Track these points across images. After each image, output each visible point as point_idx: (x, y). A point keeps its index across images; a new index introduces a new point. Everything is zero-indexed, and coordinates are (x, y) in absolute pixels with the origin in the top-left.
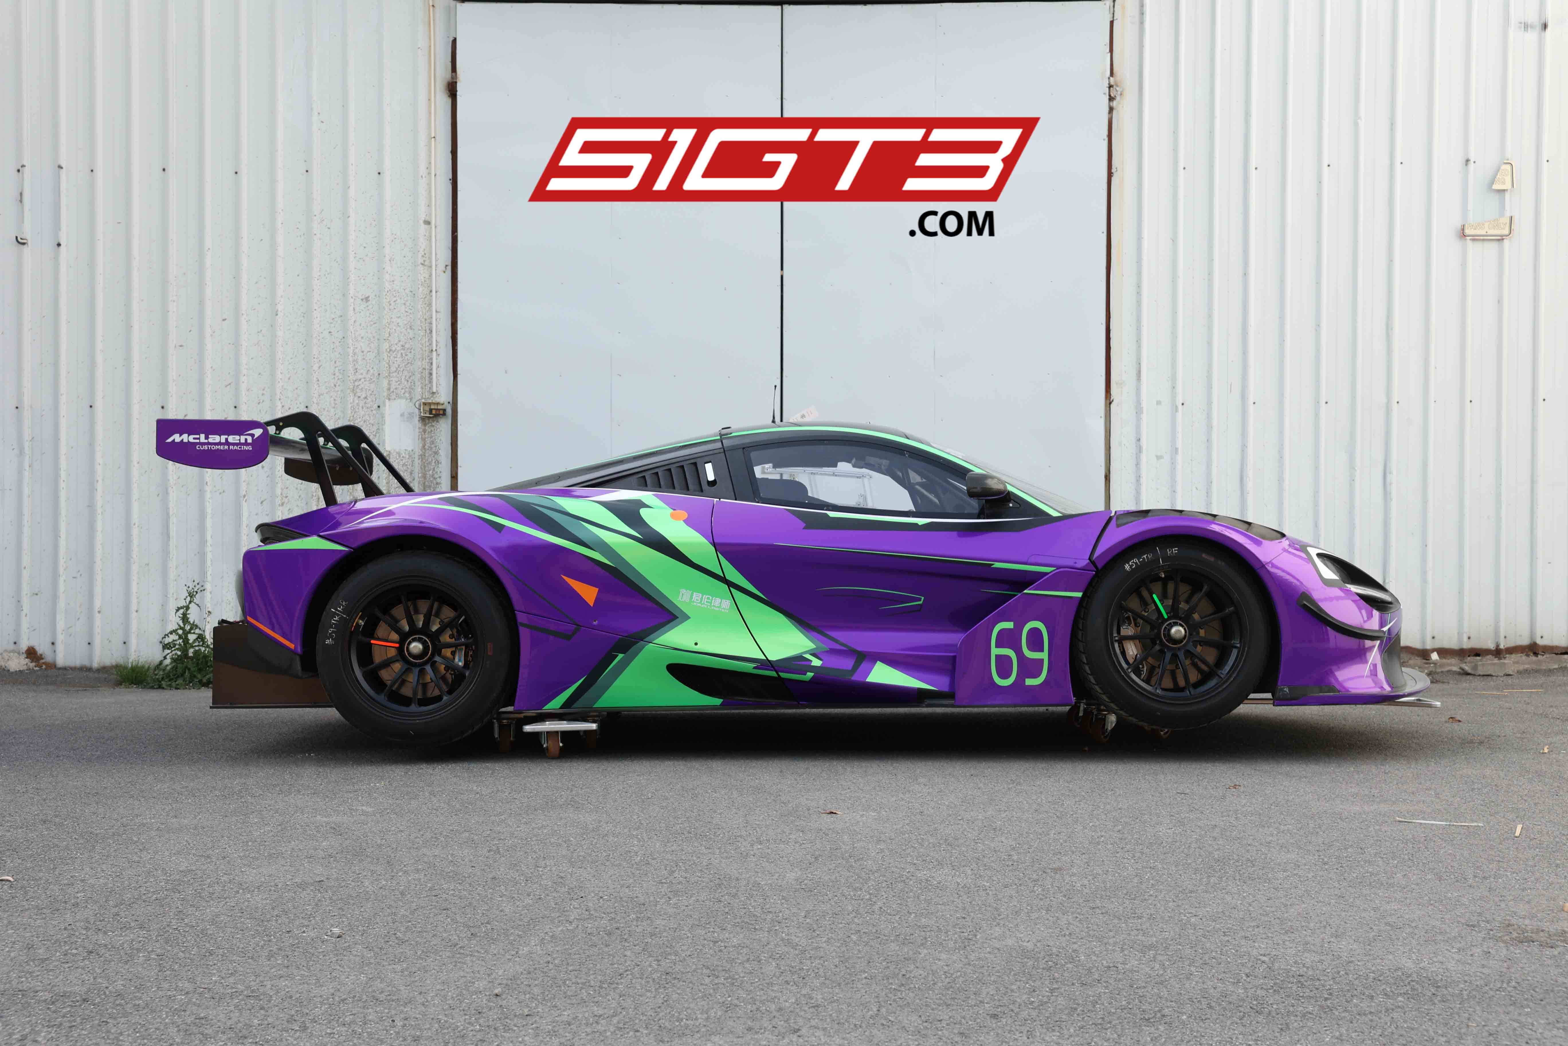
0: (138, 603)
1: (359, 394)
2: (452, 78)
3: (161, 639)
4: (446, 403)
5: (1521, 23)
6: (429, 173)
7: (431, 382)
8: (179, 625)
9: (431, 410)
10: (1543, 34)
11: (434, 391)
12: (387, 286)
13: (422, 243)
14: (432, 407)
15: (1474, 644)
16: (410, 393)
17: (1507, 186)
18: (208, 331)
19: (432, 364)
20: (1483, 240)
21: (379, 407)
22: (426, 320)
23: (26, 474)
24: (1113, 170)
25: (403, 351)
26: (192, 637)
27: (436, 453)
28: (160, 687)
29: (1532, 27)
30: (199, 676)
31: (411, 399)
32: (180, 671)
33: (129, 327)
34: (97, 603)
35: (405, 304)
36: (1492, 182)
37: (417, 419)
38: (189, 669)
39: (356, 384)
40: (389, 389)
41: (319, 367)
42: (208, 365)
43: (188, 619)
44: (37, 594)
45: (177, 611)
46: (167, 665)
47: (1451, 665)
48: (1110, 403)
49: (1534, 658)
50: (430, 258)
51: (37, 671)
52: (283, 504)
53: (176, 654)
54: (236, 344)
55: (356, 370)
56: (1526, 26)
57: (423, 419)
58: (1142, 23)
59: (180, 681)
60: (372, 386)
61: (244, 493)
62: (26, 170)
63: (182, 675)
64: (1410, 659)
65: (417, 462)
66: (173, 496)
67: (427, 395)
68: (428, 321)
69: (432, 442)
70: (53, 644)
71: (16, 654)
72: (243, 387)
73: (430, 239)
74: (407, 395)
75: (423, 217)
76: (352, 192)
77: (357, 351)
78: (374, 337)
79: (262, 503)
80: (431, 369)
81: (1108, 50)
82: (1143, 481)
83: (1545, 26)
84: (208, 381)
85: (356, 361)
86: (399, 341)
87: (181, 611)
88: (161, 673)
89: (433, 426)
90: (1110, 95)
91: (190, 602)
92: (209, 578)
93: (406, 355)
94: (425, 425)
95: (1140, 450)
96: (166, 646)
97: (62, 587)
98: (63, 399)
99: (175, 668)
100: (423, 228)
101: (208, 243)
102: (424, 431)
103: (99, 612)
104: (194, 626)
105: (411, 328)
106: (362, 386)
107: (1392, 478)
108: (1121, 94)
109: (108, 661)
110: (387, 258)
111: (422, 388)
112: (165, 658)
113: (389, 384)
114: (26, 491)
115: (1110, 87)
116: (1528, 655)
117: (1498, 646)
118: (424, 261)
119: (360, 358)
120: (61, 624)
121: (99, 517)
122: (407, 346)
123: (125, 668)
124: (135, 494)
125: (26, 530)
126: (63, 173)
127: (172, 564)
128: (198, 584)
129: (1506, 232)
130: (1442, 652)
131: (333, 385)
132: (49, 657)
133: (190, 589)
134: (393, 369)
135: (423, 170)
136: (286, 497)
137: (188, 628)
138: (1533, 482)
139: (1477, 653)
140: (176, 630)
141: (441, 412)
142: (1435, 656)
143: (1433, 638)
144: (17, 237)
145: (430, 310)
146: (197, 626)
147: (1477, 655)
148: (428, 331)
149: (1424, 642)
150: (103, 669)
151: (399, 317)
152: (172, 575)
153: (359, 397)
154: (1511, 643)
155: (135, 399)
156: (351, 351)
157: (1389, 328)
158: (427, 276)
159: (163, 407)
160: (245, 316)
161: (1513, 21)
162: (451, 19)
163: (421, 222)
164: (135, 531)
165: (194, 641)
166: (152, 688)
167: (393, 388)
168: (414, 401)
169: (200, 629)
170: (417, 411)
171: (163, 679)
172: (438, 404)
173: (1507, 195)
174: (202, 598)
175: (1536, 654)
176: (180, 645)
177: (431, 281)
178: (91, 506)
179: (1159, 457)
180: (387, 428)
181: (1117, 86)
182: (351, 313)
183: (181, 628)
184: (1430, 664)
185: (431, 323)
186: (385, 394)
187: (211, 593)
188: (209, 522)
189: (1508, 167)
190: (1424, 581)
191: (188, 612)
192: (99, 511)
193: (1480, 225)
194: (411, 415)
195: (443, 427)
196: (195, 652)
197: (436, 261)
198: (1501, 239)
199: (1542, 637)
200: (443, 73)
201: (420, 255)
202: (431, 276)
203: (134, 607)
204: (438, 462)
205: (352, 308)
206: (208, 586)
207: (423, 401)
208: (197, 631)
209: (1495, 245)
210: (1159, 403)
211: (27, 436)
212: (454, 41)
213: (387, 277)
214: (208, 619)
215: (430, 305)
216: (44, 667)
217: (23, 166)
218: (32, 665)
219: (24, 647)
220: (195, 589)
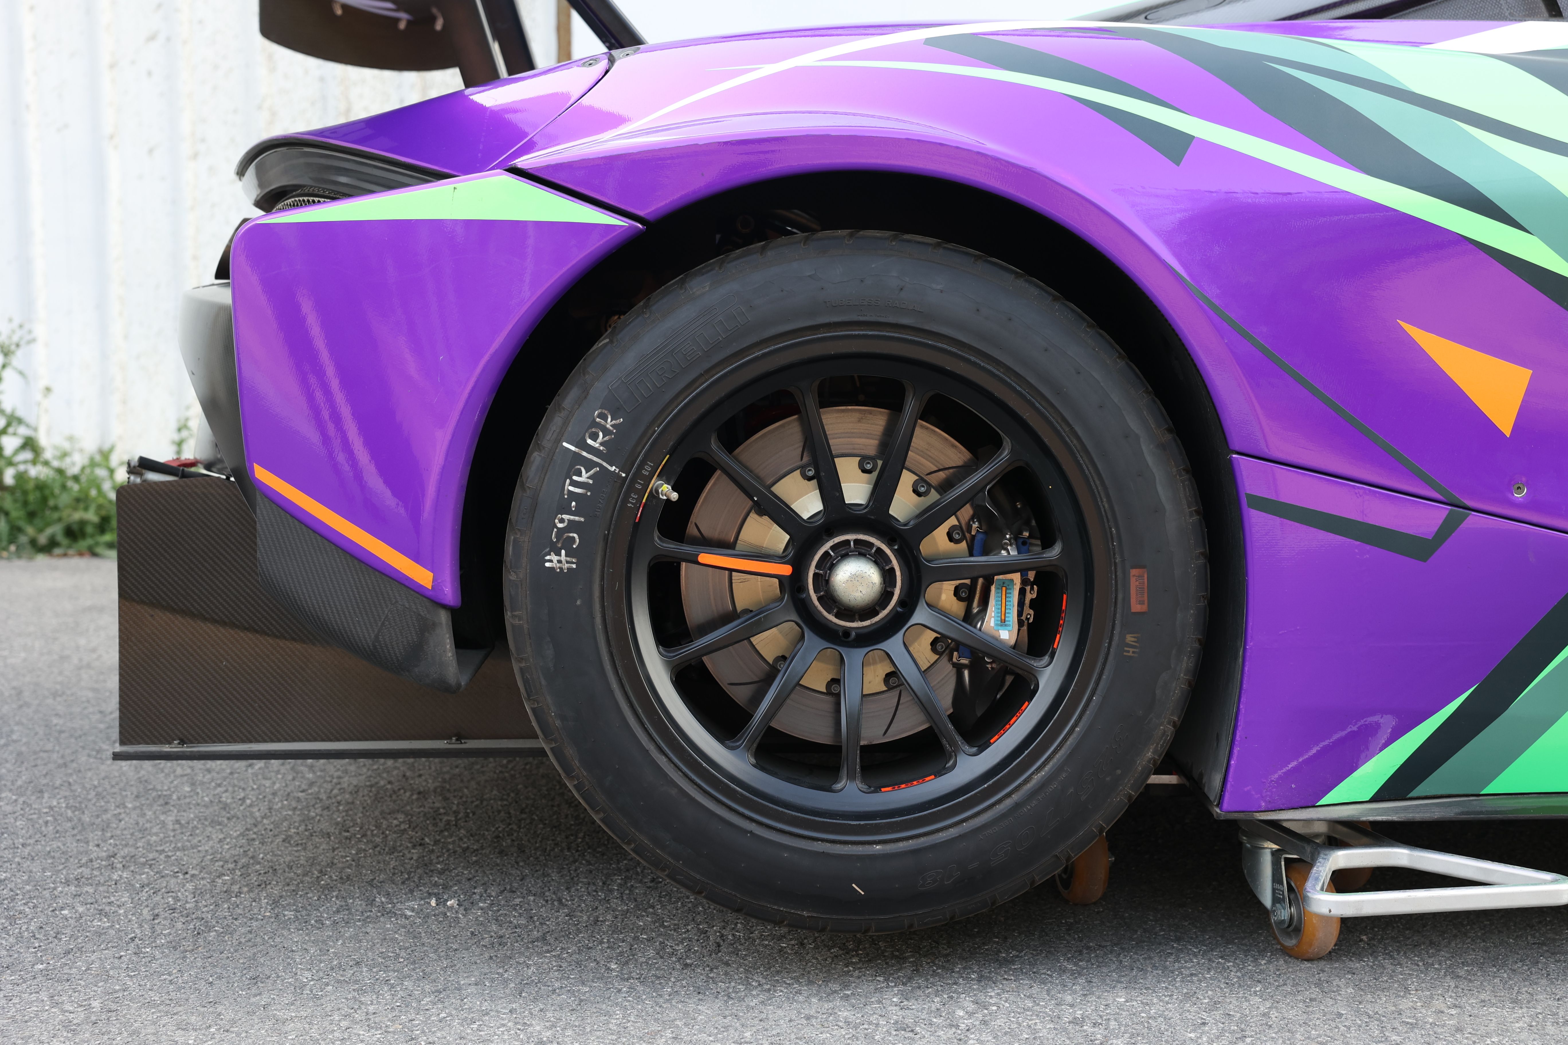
26: (10, 444)
30: (30, 530)
52: (195, 156)
61: (110, 129)
92: (44, 315)
104: (14, 419)
128: (20, 328)
146: (20, 421)
165: (17, 452)
169: (28, 426)
174: (30, 355)
187: (48, 346)
196: (21, 477)
206: (43, 333)
208: (23, 431)
214: (44, 404)
220: (15, 339)
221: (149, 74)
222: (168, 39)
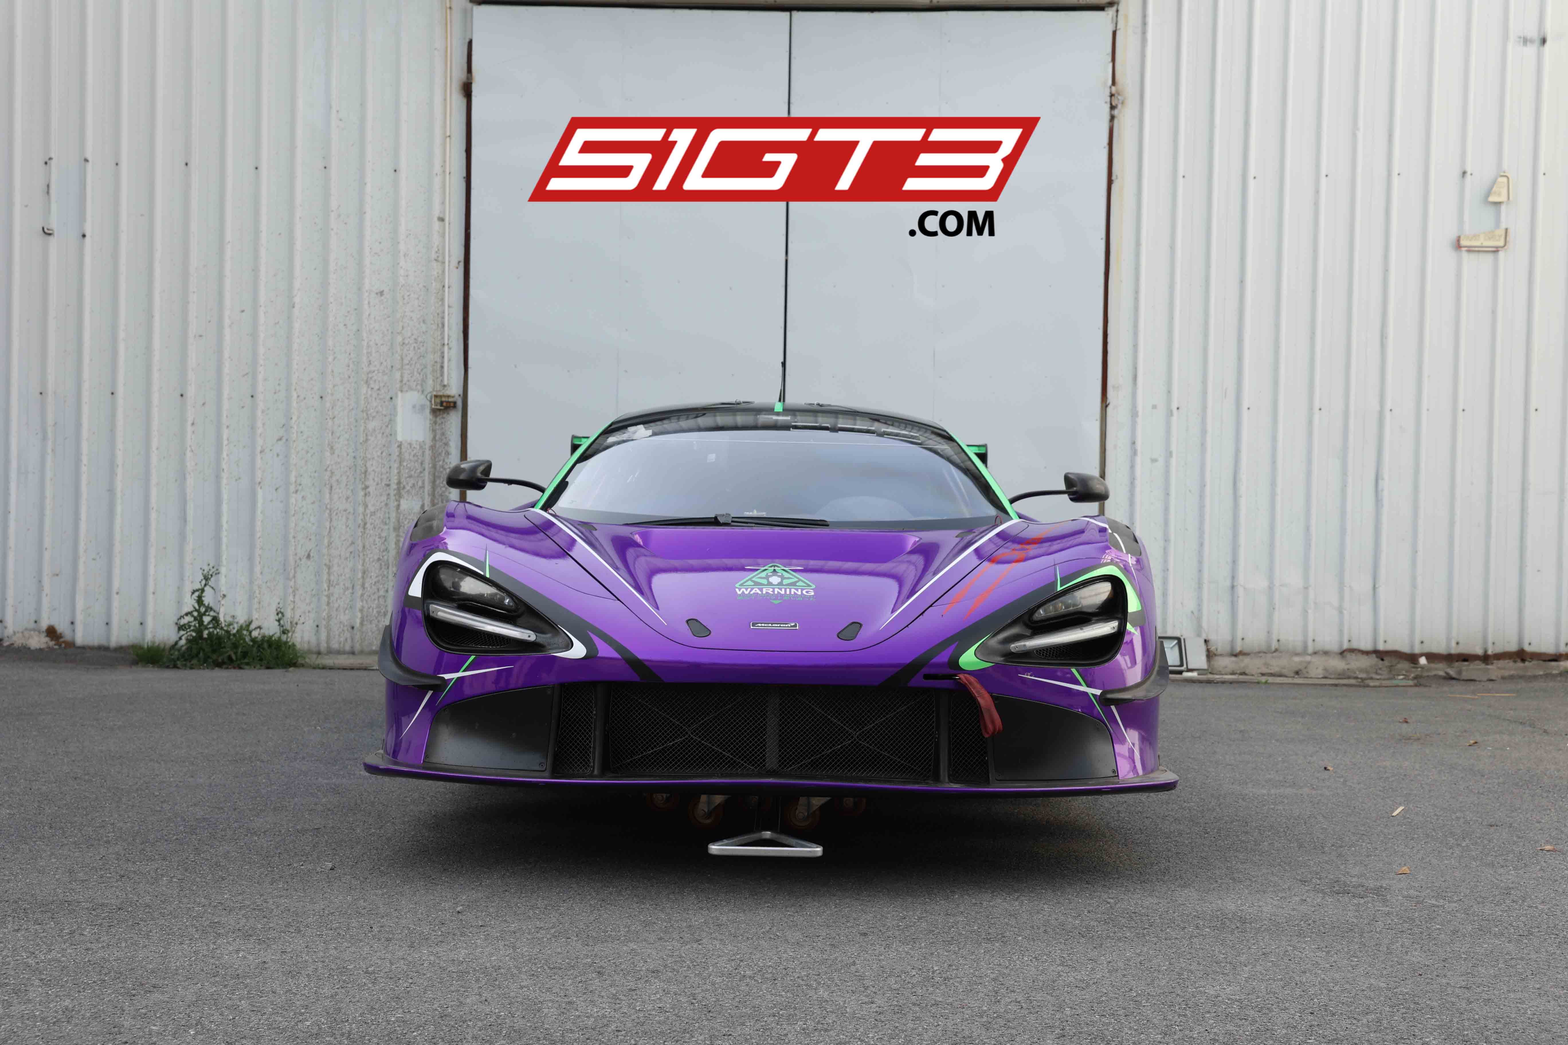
0: (155, 584)
1: (372, 386)
2: (468, 78)
3: (176, 621)
4: (457, 396)
5: (1520, 37)
6: (444, 172)
7: (442, 375)
8: (194, 608)
9: (442, 403)
10: (1541, 48)
11: (446, 383)
12: (402, 280)
13: (436, 240)
14: (443, 399)
15: (1463, 649)
16: (422, 385)
17: (1503, 198)
18: (227, 322)
19: (443, 357)
20: (1479, 251)
21: (391, 398)
22: (438, 314)
23: (49, 458)
24: (1114, 178)
25: (415, 345)
26: (206, 619)
27: (446, 444)
28: (175, 667)
29: (1532, 41)
30: (213, 657)
31: (423, 392)
32: (194, 651)
33: (151, 317)
34: (116, 585)
35: (418, 299)
36: (1489, 193)
37: (428, 411)
38: (204, 650)
39: (370, 375)
40: (401, 381)
41: (334, 360)
42: (226, 354)
43: (202, 601)
44: (57, 575)
45: (193, 593)
46: (182, 646)
47: (1438, 669)
48: (1106, 406)
49: (1520, 664)
50: (443, 254)
51: (56, 649)
52: (297, 491)
53: (191, 635)
54: (254, 335)
55: (370, 363)
56: (1526, 41)
57: (434, 412)
58: (1144, 33)
59: (194, 661)
60: (386, 378)
61: (259, 480)
62: (53, 163)
63: (197, 655)
64: (1399, 663)
65: (428, 453)
66: (190, 481)
67: (438, 387)
68: (440, 315)
69: (443, 434)
70: (72, 623)
71: (37, 633)
72: (260, 377)
73: (443, 235)
74: (419, 387)
75: (437, 213)
76: (368, 189)
77: (371, 343)
78: (388, 330)
79: (276, 489)
80: (443, 363)
81: (1110, 59)
82: (1138, 482)
83: (1544, 41)
84: (226, 370)
85: (369, 354)
86: (412, 335)
87: (197, 594)
88: (176, 653)
89: (444, 418)
90: (1111, 104)
91: (205, 585)
92: (224, 562)
93: (419, 348)
94: (436, 417)
95: (1134, 453)
96: (181, 628)
97: (81, 568)
98: (86, 386)
99: (189, 649)
100: (437, 225)
101: (229, 236)
102: (435, 423)
103: (117, 593)
104: (209, 609)
105: (424, 321)
106: (375, 378)
107: (1385, 484)
108: (1122, 103)
109: (125, 641)
110: (402, 254)
111: (433, 381)
112: (180, 638)
113: (402, 376)
114: (49, 474)
115: (1112, 95)
116: (1515, 662)
117: (1486, 651)
118: (438, 257)
119: (374, 351)
120: (80, 604)
121: (119, 501)
122: (420, 339)
123: (141, 648)
124: (154, 480)
125: (48, 512)
126: (89, 166)
127: (189, 548)
128: (213, 567)
129: (1501, 243)
130: (1432, 657)
131: (346, 376)
132: (68, 636)
133: (205, 572)
134: (406, 361)
135: (437, 168)
136: (300, 485)
137: (203, 610)
138: (1524, 490)
139: (1465, 658)
140: (192, 612)
141: (452, 405)
142: (1423, 661)
143: (1422, 642)
144: (43, 228)
145: (443, 305)
146: (211, 609)
147: (1465, 660)
148: (440, 325)
149: (1412, 646)
150: (120, 649)
151: (412, 311)
152: (188, 559)
153: (372, 389)
154: (1499, 649)
155: (155, 388)
156: (365, 343)
157: (1383, 336)
158: (440, 272)
159: (182, 395)
160: (262, 308)
161: (1512, 36)
162: (467, 20)
163: (436, 219)
164: (153, 515)
165: (209, 623)
166: (168, 667)
167: (405, 380)
168: (426, 393)
169: (214, 611)
170: (428, 403)
171: (178, 659)
172: (449, 396)
173: (1503, 208)
174: (217, 581)
175: (1523, 660)
176: (195, 626)
177: (444, 278)
178: (111, 491)
179: (1154, 461)
180: (399, 419)
181: (1119, 94)
182: (366, 307)
183: (196, 610)
184: (1417, 668)
185: (443, 318)
186: (398, 386)
187: (225, 576)
188: (225, 508)
189: (1505, 179)
190: (1414, 586)
191: (204, 595)
192: (119, 495)
193: (1475, 237)
194: (423, 407)
195: (453, 420)
196: (210, 634)
197: (450, 256)
198: (1496, 251)
199: (1530, 644)
200: (459, 74)
201: (433, 252)
202: (443, 271)
203: (151, 589)
204: (448, 454)
205: (366, 302)
206: (223, 570)
207: (435, 393)
208: (212, 613)
209: (1489, 257)
210: (1154, 407)
211: (50, 420)
212: (470, 43)
213: (402, 272)
214: (223, 602)
215: (442, 300)
216: (63, 645)
217: (50, 159)
218: (52, 643)
219: (44, 625)
220: (211, 573)
221: (278, 455)
222: (287, 440)
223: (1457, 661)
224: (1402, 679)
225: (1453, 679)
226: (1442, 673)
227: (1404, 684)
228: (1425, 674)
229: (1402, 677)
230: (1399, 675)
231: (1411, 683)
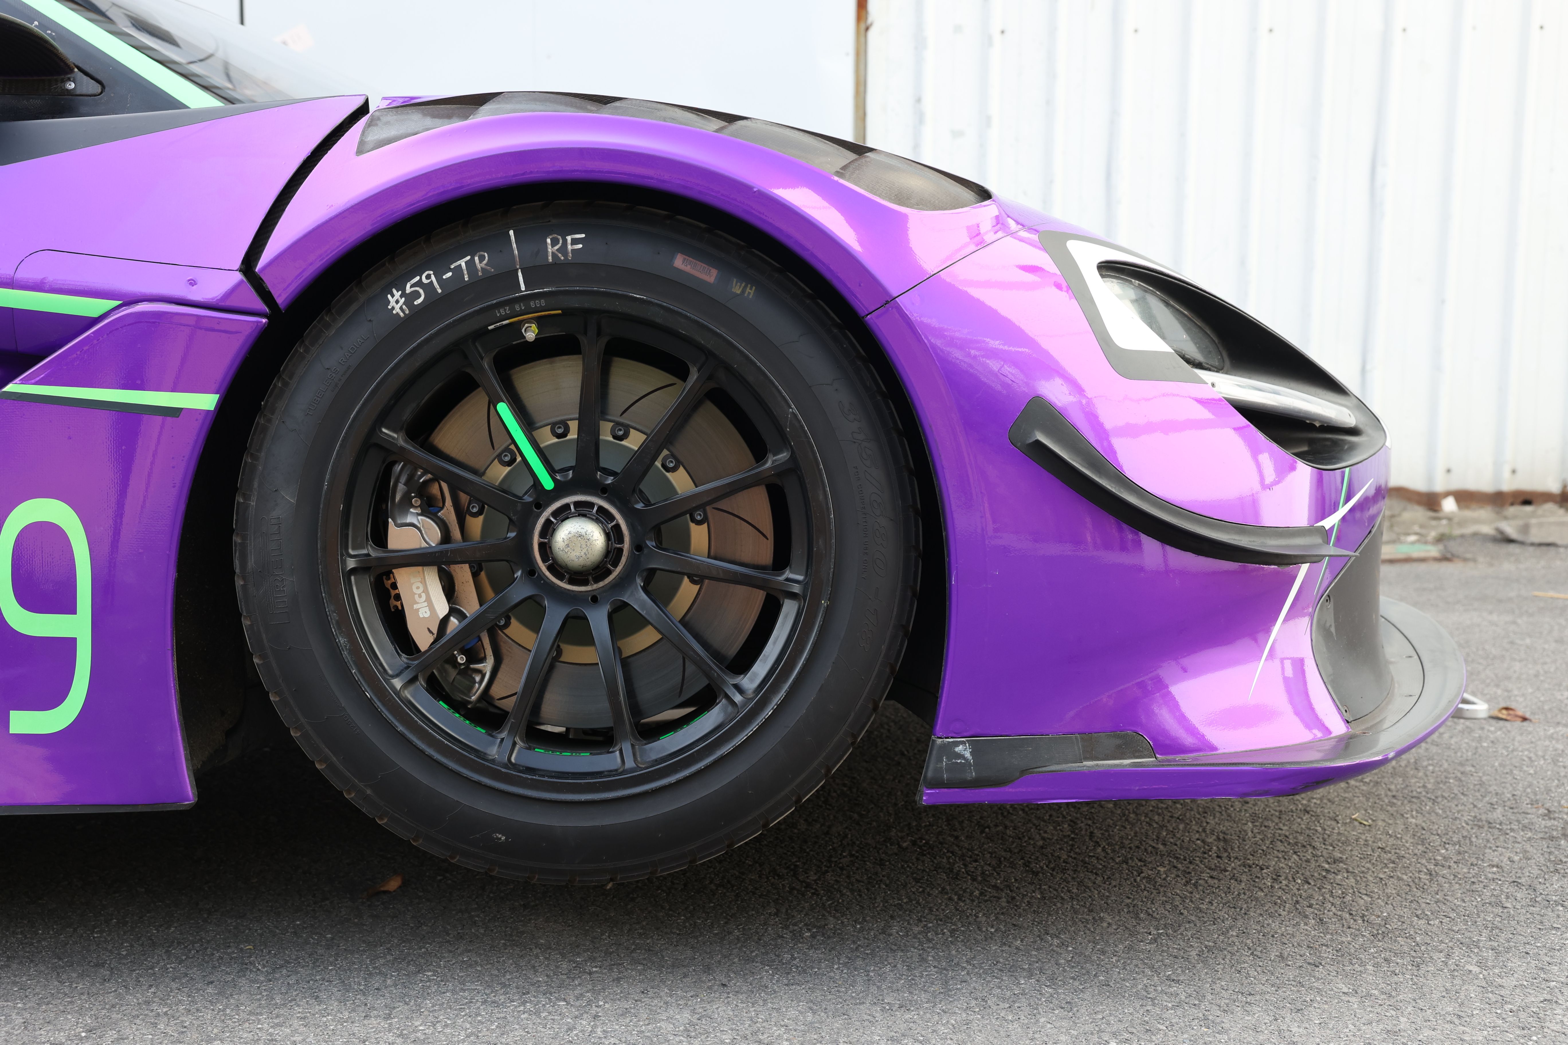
15: (1525, 483)
47: (1476, 521)
64: (1405, 509)
95: (920, 118)
107: (1388, 174)
117: (1564, 486)
130: (1465, 498)
139: (1527, 499)
142: (1449, 505)
143: (1449, 471)
147: (1527, 502)
149: (1430, 479)
179: (957, 134)
184: (1441, 519)
210: (958, 29)
223: (1512, 504)
224: (1413, 543)
225: (1510, 541)
226: (1487, 529)
227: (1422, 555)
228: (1457, 532)
229: (1413, 538)
230: (1408, 534)
231: (1433, 551)
